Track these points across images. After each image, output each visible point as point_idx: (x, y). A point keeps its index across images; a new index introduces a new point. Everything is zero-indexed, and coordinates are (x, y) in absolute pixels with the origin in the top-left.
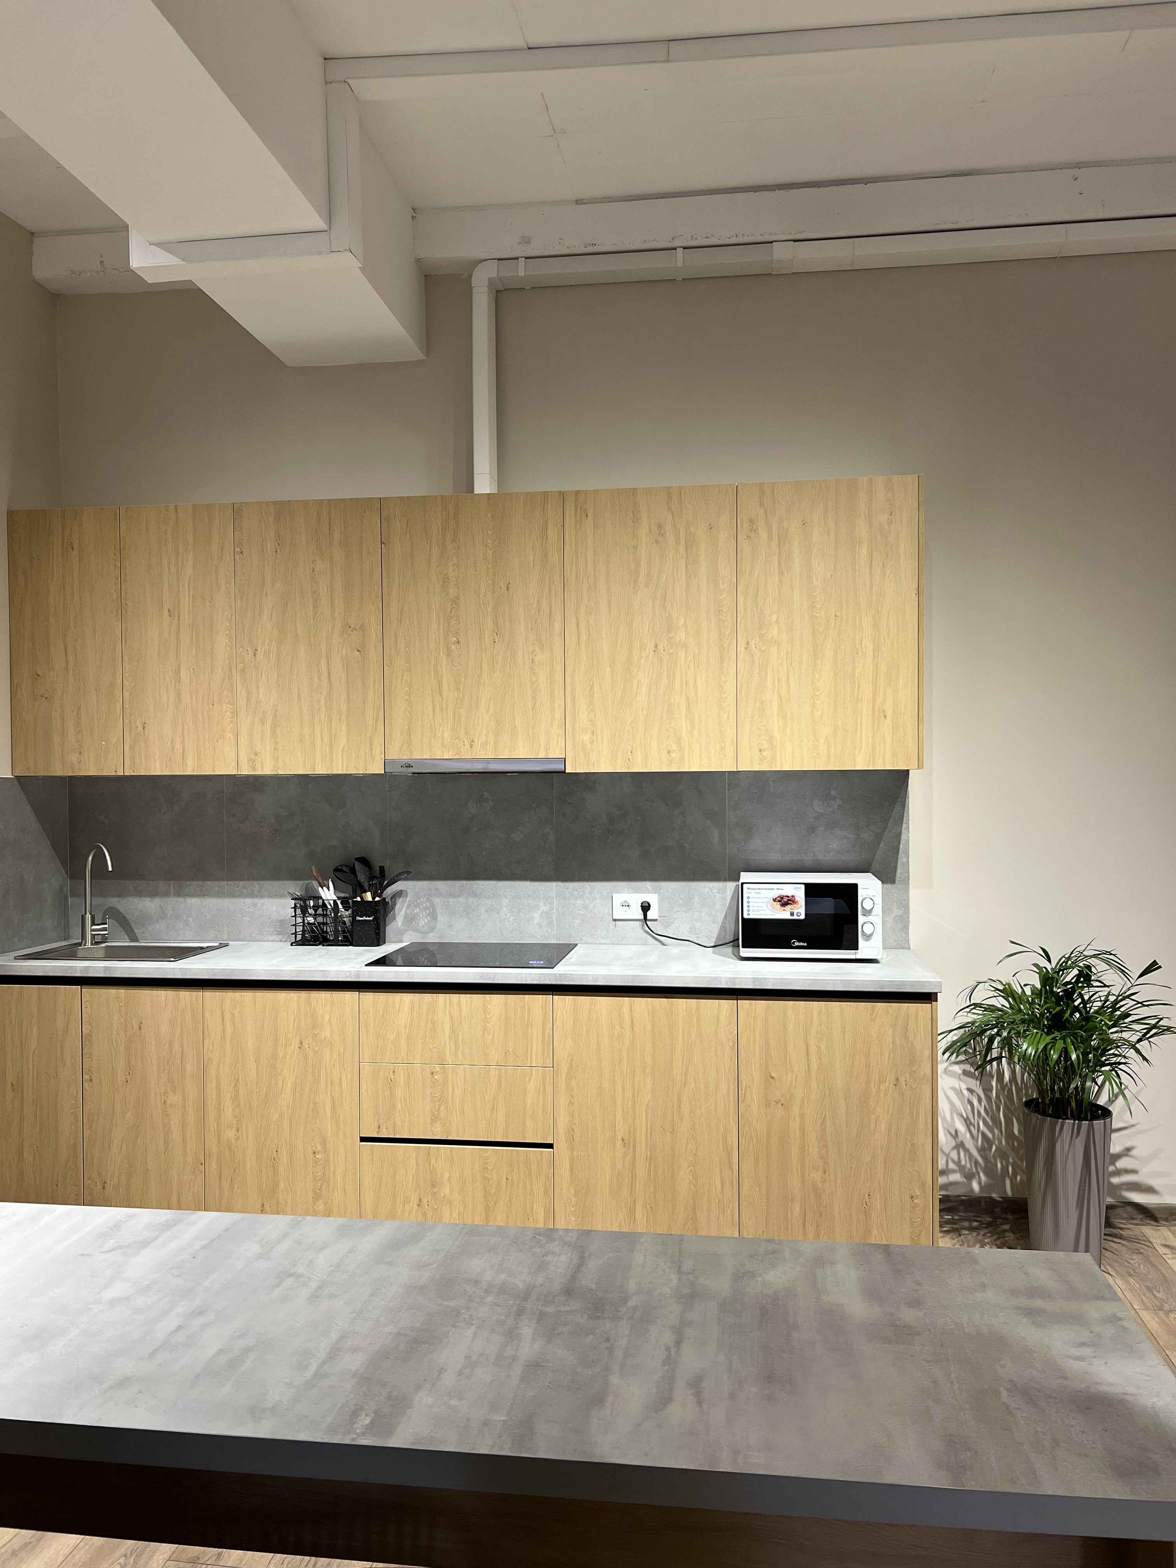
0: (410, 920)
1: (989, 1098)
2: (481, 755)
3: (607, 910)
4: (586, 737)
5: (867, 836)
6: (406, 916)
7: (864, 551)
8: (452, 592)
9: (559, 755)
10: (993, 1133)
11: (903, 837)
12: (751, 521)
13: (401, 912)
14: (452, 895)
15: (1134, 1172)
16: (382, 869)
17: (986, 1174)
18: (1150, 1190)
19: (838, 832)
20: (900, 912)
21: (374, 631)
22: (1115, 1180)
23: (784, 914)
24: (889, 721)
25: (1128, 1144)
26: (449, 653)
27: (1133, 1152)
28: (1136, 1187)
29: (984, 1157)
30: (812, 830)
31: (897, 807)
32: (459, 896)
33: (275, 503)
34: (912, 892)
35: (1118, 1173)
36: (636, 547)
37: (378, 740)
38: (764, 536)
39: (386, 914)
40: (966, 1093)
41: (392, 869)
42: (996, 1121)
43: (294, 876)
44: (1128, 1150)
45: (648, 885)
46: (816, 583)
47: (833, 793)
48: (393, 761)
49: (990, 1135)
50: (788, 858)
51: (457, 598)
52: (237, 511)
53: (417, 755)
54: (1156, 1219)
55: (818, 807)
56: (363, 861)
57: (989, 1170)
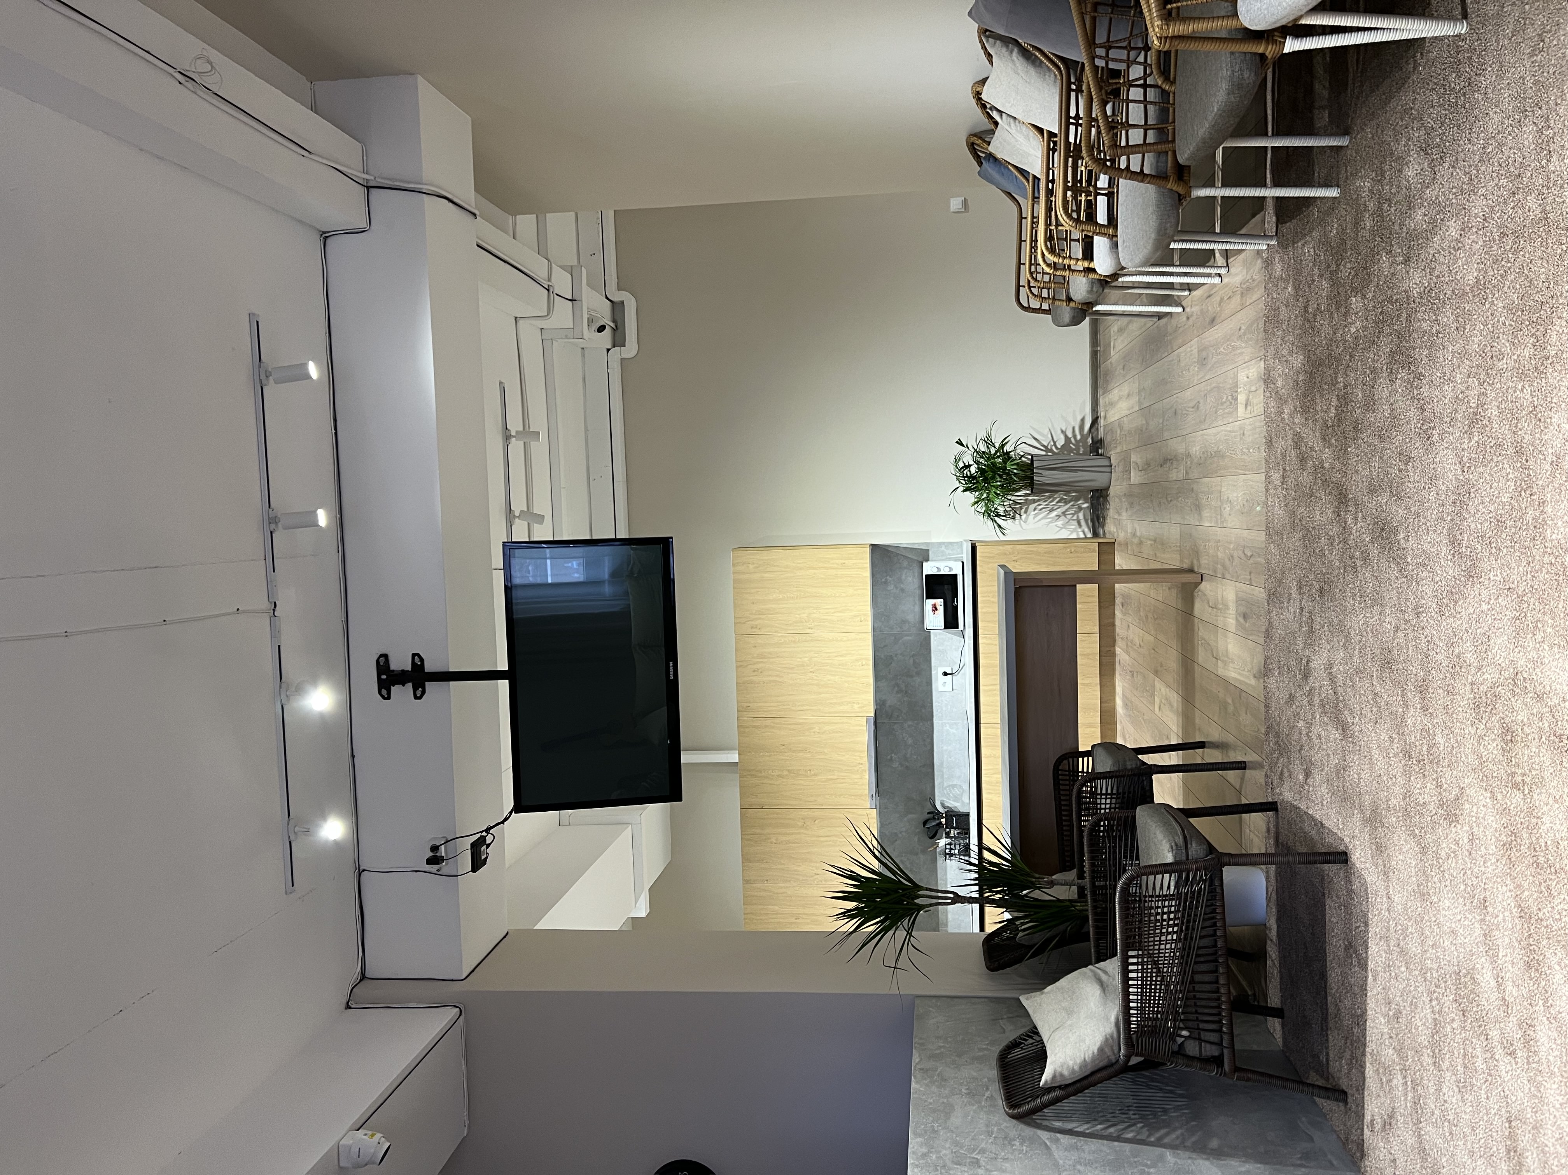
0: (956, 799)
1: (1039, 500)
2: (866, 759)
3: (948, 694)
4: (856, 706)
5: (905, 563)
6: (954, 801)
7: (767, 575)
8: (785, 773)
9: (865, 720)
10: (1056, 498)
11: (905, 546)
12: (752, 628)
13: (952, 804)
14: (942, 776)
15: (1074, 428)
16: (929, 813)
17: (1079, 500)
18: (1083, 420)
19: (903, 577)
20: (943, 546)
21: (805, 813)
22: (1079, 437)
23: (941, 609)
24: (846, 562)
25: (1060, 432)
26: (815, 775)
27: (1064, 429)
28: (1082, 427)
29: (1070, 502)
30: (902, 590)
31: (890, 549)
32: (943, 772)
33: (743, 862)
34: (933, 541)
35: (1075, 436)
36: (764, 683)
37: (860, 812)
38: (759, 622)
39: (953, 811)
40: (1036, 512)
41: (930, 808)
42: (1050, 497)
43: (935, 861)
44: (1062, 431)
45: (933, 672)
46: (781, 596)
47: (883, 580)
48: (870, 804)
49: (1058, 499)
50: (917, 602)
51: (788, 771)
52: (747, 882)
53: (867, 792)
54: (1097, 418)
55: (891, 587)
56: (925, 823)
57: (1077, 499)
